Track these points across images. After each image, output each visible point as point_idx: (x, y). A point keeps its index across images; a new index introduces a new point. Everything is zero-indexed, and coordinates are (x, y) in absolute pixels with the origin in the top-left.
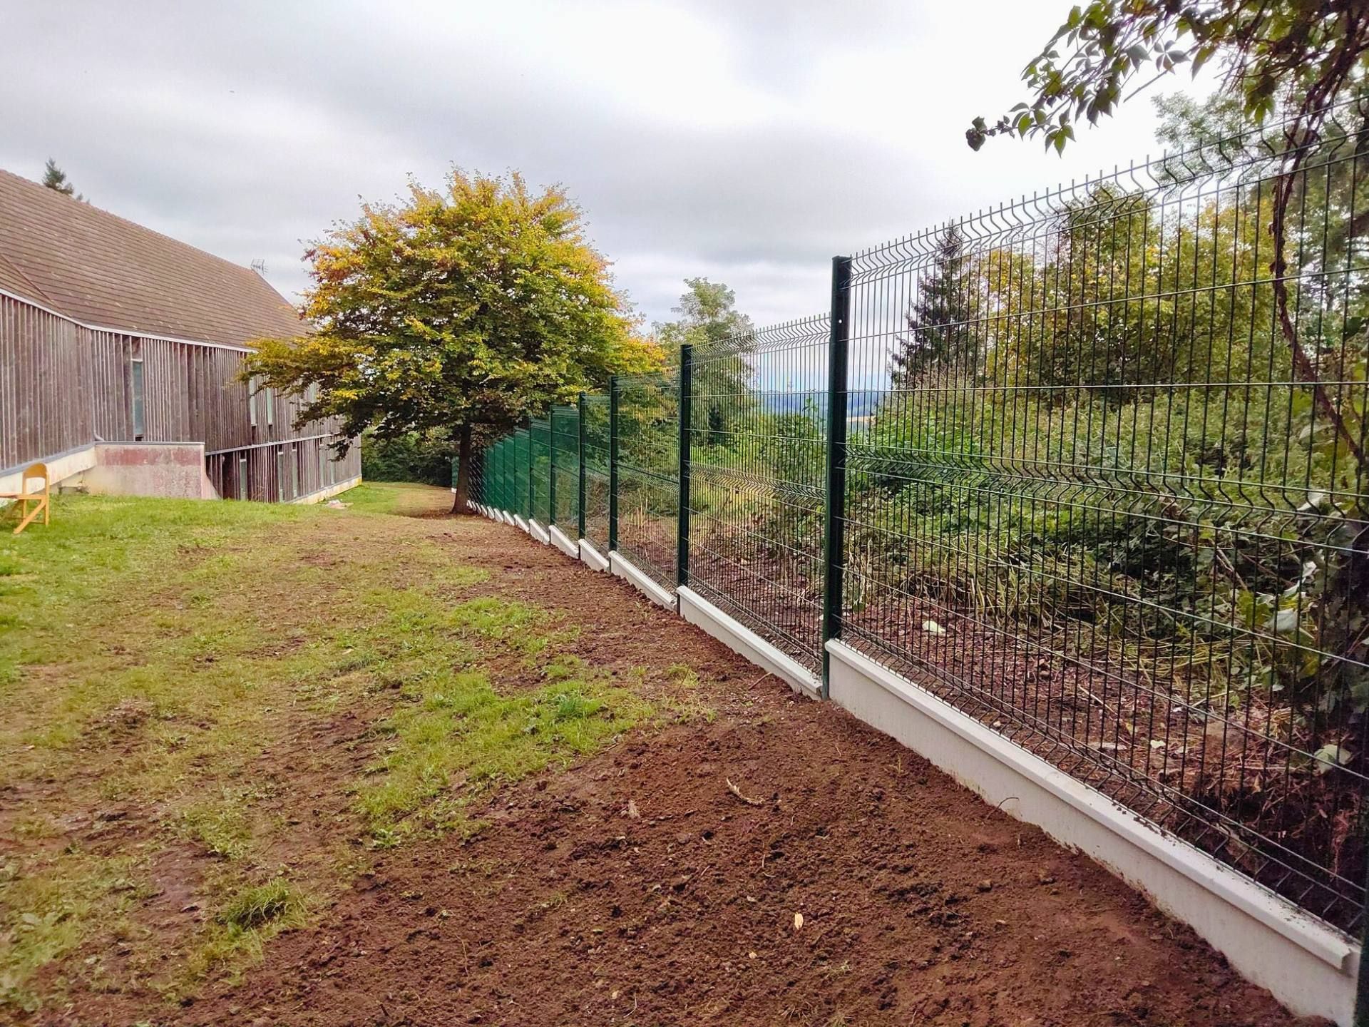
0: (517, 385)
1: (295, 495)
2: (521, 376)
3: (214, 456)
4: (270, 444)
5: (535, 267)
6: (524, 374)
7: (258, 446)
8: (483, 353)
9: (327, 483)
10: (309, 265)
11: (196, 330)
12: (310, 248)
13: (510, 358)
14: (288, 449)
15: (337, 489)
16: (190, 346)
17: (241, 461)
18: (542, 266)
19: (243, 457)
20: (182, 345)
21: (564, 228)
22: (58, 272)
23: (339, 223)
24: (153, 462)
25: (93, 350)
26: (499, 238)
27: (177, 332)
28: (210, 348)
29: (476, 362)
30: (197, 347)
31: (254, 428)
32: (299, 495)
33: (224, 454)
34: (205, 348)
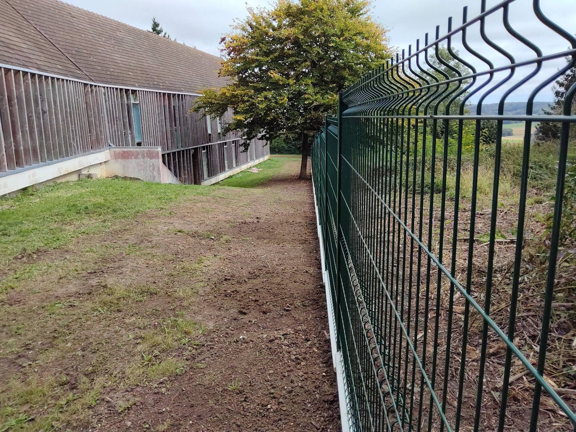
0: (330, 108)
1: (234, 166)
2: (332, 102)
3: (186, 150)
4: (219, 142)
5: (342, 35)
6: (334, 101)
7: (212, 144)
8: (311, 90)
9: (252, 159)
10: (223, 46)
11: (177, 86)
12: (223, 36)
13: (327, 93)
14: (230, 144)
15: (257, 162)
16: (169, 95)
17: (203, 151)
18: (346, 35)
19: (204, 150)
20: (164, 94)
21: (361, 12)
22: (95, 57)
23: (236, 20)
24: (136, 158)
25: (105, 98)
26: (321, 19)
27: (164, 87)
28: (182, 95)
29: (306, 96)
30: (174, 95)
31: (210, 135)
32: (237, 166)
33: (193, 149)
34: (179, 95)
